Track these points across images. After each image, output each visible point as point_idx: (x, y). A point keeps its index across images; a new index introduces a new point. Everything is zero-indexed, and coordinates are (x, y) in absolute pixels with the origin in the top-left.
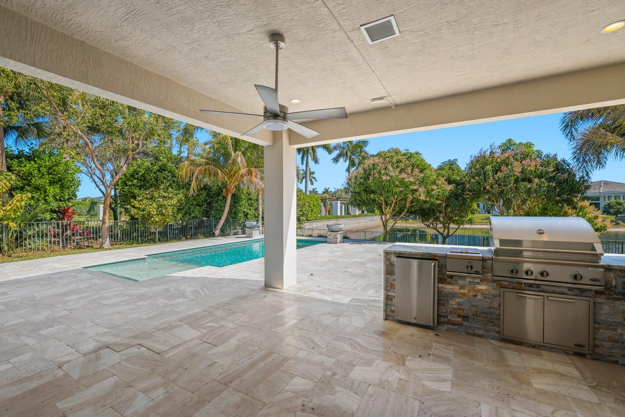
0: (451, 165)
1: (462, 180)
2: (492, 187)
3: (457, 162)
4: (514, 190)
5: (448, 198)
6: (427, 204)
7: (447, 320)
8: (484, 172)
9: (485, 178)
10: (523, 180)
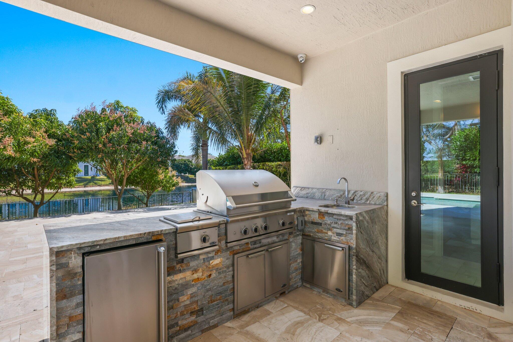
0: (48, 115)
1: (65, 135)
2: (104, 145)
3: (56, 114)
4: (126, 150)
5: (45, 157)
6: (12, 162)
7: (178, 328)
8: (96, 129)
9: (97, 134)
10: (134, 142)
